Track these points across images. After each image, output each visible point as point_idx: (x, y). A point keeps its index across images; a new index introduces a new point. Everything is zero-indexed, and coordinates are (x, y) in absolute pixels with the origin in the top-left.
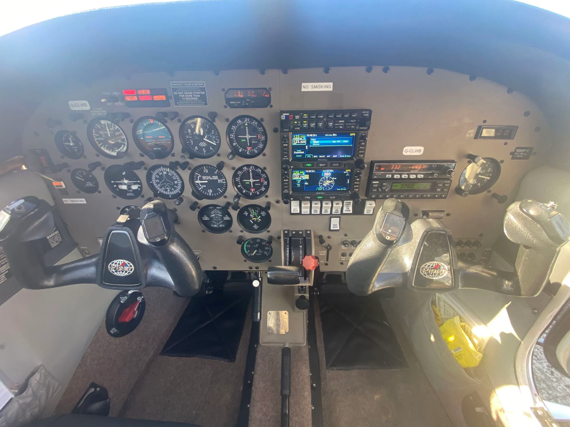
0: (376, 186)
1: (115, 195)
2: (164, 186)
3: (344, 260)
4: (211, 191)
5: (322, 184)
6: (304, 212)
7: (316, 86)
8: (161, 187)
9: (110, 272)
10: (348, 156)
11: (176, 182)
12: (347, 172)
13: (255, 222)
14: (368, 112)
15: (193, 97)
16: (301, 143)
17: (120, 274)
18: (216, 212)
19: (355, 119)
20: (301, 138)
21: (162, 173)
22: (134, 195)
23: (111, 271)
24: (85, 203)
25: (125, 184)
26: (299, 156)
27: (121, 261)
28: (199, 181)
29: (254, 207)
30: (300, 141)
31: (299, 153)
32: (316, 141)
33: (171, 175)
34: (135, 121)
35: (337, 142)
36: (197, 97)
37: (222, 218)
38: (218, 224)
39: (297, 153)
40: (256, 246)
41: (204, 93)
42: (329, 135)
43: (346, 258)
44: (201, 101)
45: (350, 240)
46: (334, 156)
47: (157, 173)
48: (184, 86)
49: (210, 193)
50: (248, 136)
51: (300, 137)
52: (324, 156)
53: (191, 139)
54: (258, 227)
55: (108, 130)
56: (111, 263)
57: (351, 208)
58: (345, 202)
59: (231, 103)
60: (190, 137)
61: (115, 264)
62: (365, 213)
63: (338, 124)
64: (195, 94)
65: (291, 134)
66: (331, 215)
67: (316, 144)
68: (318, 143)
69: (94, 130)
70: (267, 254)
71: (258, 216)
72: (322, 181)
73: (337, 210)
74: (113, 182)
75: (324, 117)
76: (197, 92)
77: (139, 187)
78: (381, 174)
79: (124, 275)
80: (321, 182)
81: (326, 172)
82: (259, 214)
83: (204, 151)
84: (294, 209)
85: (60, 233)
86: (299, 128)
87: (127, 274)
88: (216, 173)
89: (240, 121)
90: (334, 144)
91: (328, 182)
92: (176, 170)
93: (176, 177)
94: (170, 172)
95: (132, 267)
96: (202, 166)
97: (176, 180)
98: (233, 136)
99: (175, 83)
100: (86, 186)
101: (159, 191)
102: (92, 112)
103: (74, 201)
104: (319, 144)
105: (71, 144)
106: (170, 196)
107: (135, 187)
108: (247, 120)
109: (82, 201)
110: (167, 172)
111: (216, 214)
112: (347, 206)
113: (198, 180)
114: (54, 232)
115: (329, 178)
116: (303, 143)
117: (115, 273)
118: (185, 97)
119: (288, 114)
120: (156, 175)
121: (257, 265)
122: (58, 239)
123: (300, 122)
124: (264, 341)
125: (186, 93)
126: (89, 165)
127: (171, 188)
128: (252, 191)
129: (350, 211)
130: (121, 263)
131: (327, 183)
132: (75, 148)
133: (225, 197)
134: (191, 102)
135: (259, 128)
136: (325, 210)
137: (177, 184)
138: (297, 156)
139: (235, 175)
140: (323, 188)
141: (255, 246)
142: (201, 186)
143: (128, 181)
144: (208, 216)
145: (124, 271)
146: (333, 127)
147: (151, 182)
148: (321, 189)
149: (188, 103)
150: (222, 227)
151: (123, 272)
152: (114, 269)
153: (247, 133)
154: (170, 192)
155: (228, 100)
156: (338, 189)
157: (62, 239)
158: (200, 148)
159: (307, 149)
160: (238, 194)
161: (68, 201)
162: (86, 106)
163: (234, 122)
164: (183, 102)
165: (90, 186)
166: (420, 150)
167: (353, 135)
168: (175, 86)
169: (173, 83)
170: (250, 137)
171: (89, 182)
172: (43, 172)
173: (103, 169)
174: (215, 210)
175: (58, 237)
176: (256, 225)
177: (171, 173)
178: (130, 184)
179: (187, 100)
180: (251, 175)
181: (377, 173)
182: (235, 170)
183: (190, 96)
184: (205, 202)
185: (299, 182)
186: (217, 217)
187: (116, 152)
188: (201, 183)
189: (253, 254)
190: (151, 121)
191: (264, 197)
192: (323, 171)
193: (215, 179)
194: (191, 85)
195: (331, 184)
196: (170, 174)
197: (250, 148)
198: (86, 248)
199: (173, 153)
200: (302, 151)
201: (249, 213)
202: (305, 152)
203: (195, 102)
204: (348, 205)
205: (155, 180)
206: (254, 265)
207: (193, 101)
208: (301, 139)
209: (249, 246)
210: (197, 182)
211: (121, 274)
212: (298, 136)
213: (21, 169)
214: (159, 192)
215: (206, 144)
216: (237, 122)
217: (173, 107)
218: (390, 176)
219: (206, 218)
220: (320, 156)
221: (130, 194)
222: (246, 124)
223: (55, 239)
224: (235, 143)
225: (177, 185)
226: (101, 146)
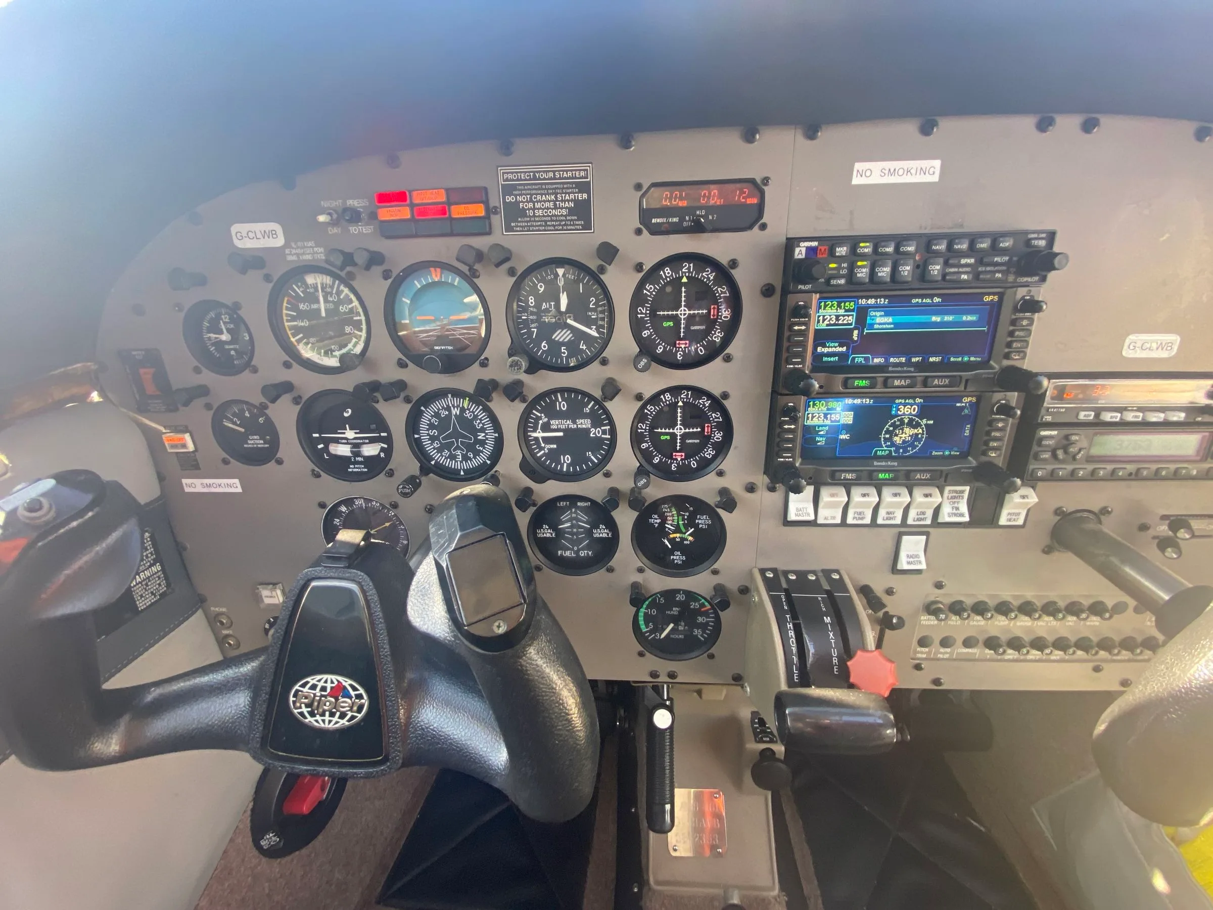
0: (1051, 443)
1: (317, 469)
2: (448, 446)
3: (924, 656)
4: (568, 460)
5: (890, 439)
6: (826, 518)
7: (895, 170)
8: (440, 450)
9: (292, 714)
10: (972, 359)
11: (481, 436)
12: (966, 403)
13: (678, 546)
14: (1044, 235)
15: (556, 208)
16: (840, 322)
17: (324, 721)
18: (574, 515)
19: (1005, 255)
20: (841, 308)
21: (447, 413)
22: (366, 470)
23: (296, 711)
24: (239, 490)
25: (347, 441)
26: (832, 359)
27: (330, 680)
28: (539, 432)
29: (679, 502)
30: (837, 317)
31: (830, 350)
32: (883, 318)
33: (470, 416)
34: (394, 275)
35: (945, 319)
36: (566, 208)
37: (589, 533)
38: (576, 548)
39: (826, 350)
40: (672, 612)
41: (585, 196)
42: (924, 301)
43: (929, 653)
44: (576, 218)
45: (948, 601)
46: (931, 359)
47: (435, 412)
48: (535, 178)
49: (565, 464)
50: (685, 310)
51: (839, 306)
52: (903, 360)
53: (533, 321)
54: (684, 558)
55: (321, 299)
56: (300, 686)
57: (964, 508)
58: (948, 489)
59: (654, 221)
60: (531, 317)
61: (311, 688)
62: (1003, 521)
63: (956, 270)
64: (562, 201)
65: (816, 297)
66: (904, 529)
67: (884, 326)
68: (888, 324)
69: (286, 299)
70: (702, 636)
71: (687, 527)
72: (891, 429)
73: (924, 513)
74: (317, 435)
75: (917, 251)
76: (566, 193)
77: (382, 449)
78: (1064, 410)
79: (337, 726)
80: (886, 433)
81: (905, 405)
82: (691, 523)
83: (564, 353)
84: (797, 510)
85: (163, 570)
86: (842, 281)
87: (344, 722)
88: (587, 410)
89: (668, 271)
90: (936, 324)
91: (909, 432)
92: (488, 403)
93: (482, 420)
94: (469, 409)
95: (363, 701)
96: (554, 391)
97: (483, 430)
98: (647, 310)
99: (512, 173)
100: (245, 446)
101: (433, 459)
102: (287, 251)
103: (209, 486)
104: (892, 326)
105: (225, 337)
106: (462, 473)
107: (370, 450)
108: (689, 268)
109: (232, 486)
110: (463, 410)
111: (574, 522)
112: (954, 503)
113: (539, 430)
114: (150, 566)
115: (911, 420)
116: (845, 322)
117: (309, 719)
118: (534, 209)
119: (815, 244)
120: (432, 416)
121: (672, 666)
122: (157, 586)
123: (845, 265)
124: (661, 878)
125: (539, 197)
126: (265, 390)
127: (467, 453)
128: (679, 459)
129: (962, 515)
130: (329, 685)
131: (904, 435)
132: (232, 347)
133: (607, 475)
134: (549, 221)
135: (717, 289)
136: (888, 513)
137: (485, 440)
138: (825, 359)
139: (640, 416)
140: (892, 449)
141: (669, 612)
142: (543, 445)
143: (356, 433)
144: (554, 527)
145: (338, 714)
146: (940, 278)
147: (416, 436)
148: (887, 452)
149: (539, 223)
150: (588, 558)
151: (332, 715)
152: (307, 706)
153: (683, 303)
154: (461, 462)
155: (645, 215)
156: (936, 453)
157: (168, 585)
158: (555, 346)
159: (856, 339)
160: (641, 465)
161: (194, 485)
162: (275, 236)
163: (652, 274)
164: (527, 222)
165: (255, 446)
166: (1170, 344)
167: (992, 300)
168: (513, 180)
169: (508, 173)
170: (687, 312)
171: (255, 437)
172: (142, 409)
173: (296, 400)
174: (573, 510)
175: (158, 582)
176: (679, 553)
177: (473, 410)
178: (359, 441)
179: (537, 217)
180: (679, 415)
181: (1054, 408)
182: (641, 403)
183: (547, 204)
184: (551, 489)
185: (822, 433)
186: (575, 530)
187: (335, 356)
188: (544, 438)
189: (663, 636)
190: (436, 276)
191: (713, 475)
192: (897, 401)
193: (584, 426)
194: (554, 175)
195: (915, 437)
196: (468, 415)
197: (686, 344)
198: (224, 610)
199: (486, 359)
200: (841, 345)
201: (664, 520)
202: (848, 349)
203: (559, 221)
204: (955, 497)
205: (428, 430)
206: (663, 666)
207: (554, 218)
208: (841, 312)
209: (654, 612)
210: (535, 435)
211: (327, 722)
212: (832, 305)
213: (89, 400)
214: (433, 463)
215: (571, 335)
216: (662, 273)
217: (500, 236)
218: (1090, 416)
219: (546, 532)
220: (892, 360)
221: (357, 468)
222: (685, 280)
223: (150, 587)
224: (649, 330)
225: (483, 443)
226: (299, 341)
